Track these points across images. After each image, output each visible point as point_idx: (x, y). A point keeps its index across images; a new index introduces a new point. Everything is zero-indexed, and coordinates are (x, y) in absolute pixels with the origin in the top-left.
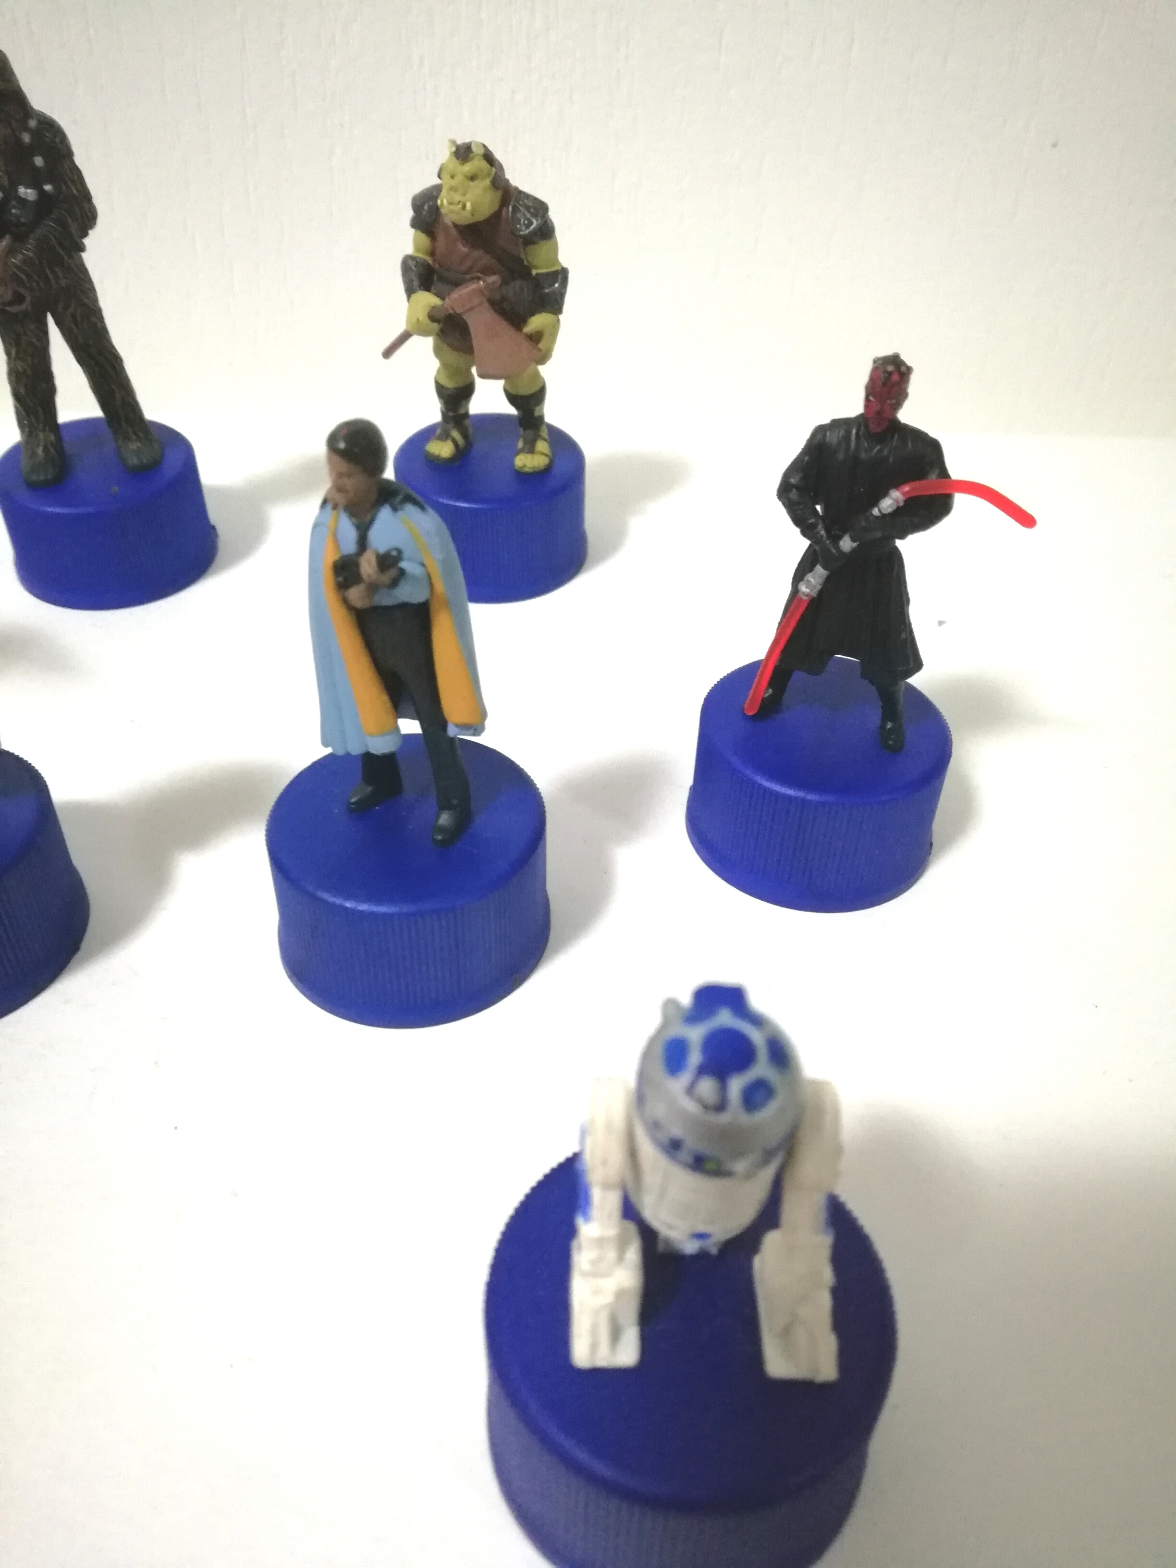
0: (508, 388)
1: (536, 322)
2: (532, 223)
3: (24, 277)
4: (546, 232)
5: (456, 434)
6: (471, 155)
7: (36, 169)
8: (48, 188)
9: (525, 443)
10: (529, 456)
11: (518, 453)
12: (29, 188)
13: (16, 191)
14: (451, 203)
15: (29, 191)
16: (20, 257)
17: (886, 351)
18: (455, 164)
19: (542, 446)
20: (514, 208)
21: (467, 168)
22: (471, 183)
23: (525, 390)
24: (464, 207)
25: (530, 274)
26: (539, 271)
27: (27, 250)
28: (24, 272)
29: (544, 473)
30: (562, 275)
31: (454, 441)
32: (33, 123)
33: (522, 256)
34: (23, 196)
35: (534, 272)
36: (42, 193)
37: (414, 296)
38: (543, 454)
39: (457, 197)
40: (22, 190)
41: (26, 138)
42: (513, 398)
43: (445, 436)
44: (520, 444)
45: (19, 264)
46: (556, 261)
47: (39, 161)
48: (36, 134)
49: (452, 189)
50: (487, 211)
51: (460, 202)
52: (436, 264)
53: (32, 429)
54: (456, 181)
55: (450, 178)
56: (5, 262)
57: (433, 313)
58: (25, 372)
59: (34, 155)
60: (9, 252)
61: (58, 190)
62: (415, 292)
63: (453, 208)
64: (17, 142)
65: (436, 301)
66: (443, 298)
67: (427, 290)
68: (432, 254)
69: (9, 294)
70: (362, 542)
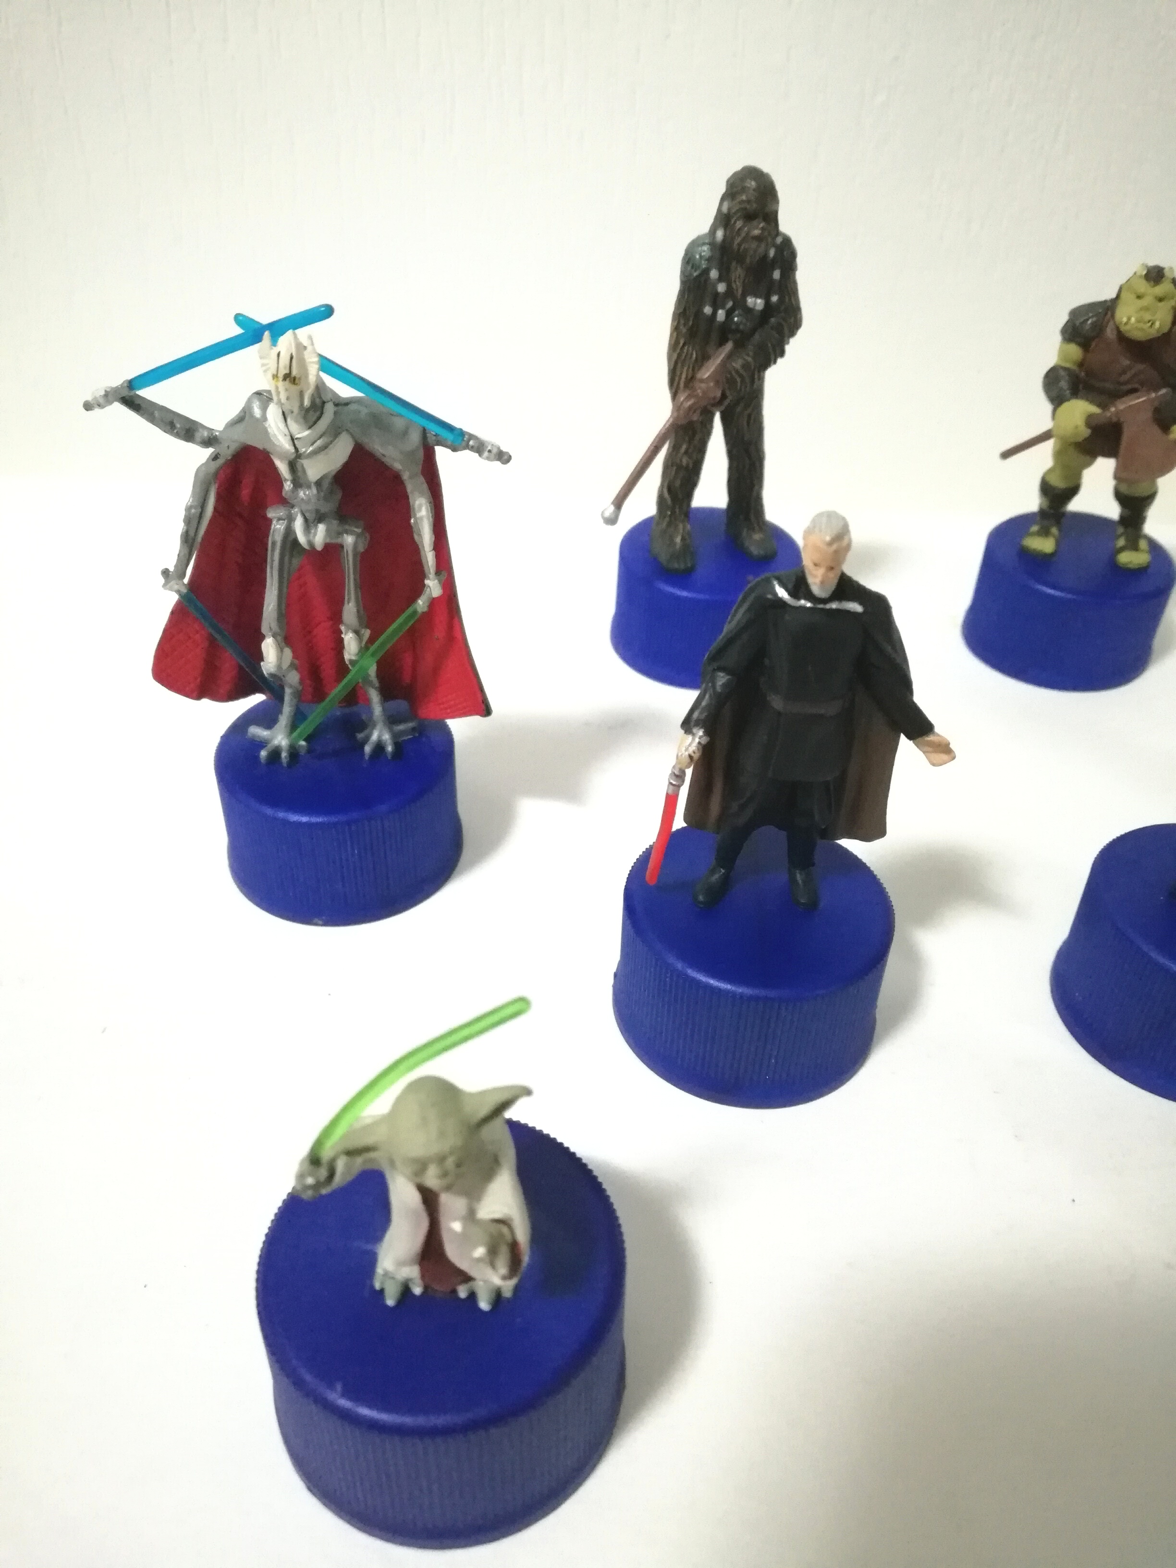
0: (1124, 489)
5: (1054, 530)
6: (1165, 277)
7: (772, 281)
8: (774, 298)
9: (1127, 540)
10: (1133, 555)
11: (1122, 549)
12: (759, 299)
13: (745, 301)
14: (1138, 321)
15: (758, 301)
16: (741, 361)
18: (1143, 286)
19: (1143, 544)
21: (1159, 290)
22: (1160, 304)
23: (1140, 490)
24: (1153, 324)
27: (748, 355)
28: (741, 376)
29: (1141, 572)
31: (1054, 536)
32: (779, 240)
34: (751, 305)
36: (768, 303)
37: (1066, 406)
38: (1145, 551)
39: (1147, 316)
40: (750, 301)
41: (772, 253)
42: (1120, 496)
43: (1044, 532)
44: (1121, 542)
45: (739, 368)
47: (777, 275)
48: (779, 250)
49: (1146, 309)
50: (1166, 329)
51: (1149, 321)
52: (1083, 374)
53: (673, 519)
54: (1145, 302)
55: (1135, 297)
56: (724, 364)
57: (1090, 421)
58: (687, 468)
59: (773, 269)
60: (730, 356)
61: (781, 300)
62: (1068, 400)
63: (1141, 325)
64: (765, 256)
65: (1094, 409)
66: (1103, 406)
67: (1077, 398)
68: (1081, 365)
69: (719, 394)
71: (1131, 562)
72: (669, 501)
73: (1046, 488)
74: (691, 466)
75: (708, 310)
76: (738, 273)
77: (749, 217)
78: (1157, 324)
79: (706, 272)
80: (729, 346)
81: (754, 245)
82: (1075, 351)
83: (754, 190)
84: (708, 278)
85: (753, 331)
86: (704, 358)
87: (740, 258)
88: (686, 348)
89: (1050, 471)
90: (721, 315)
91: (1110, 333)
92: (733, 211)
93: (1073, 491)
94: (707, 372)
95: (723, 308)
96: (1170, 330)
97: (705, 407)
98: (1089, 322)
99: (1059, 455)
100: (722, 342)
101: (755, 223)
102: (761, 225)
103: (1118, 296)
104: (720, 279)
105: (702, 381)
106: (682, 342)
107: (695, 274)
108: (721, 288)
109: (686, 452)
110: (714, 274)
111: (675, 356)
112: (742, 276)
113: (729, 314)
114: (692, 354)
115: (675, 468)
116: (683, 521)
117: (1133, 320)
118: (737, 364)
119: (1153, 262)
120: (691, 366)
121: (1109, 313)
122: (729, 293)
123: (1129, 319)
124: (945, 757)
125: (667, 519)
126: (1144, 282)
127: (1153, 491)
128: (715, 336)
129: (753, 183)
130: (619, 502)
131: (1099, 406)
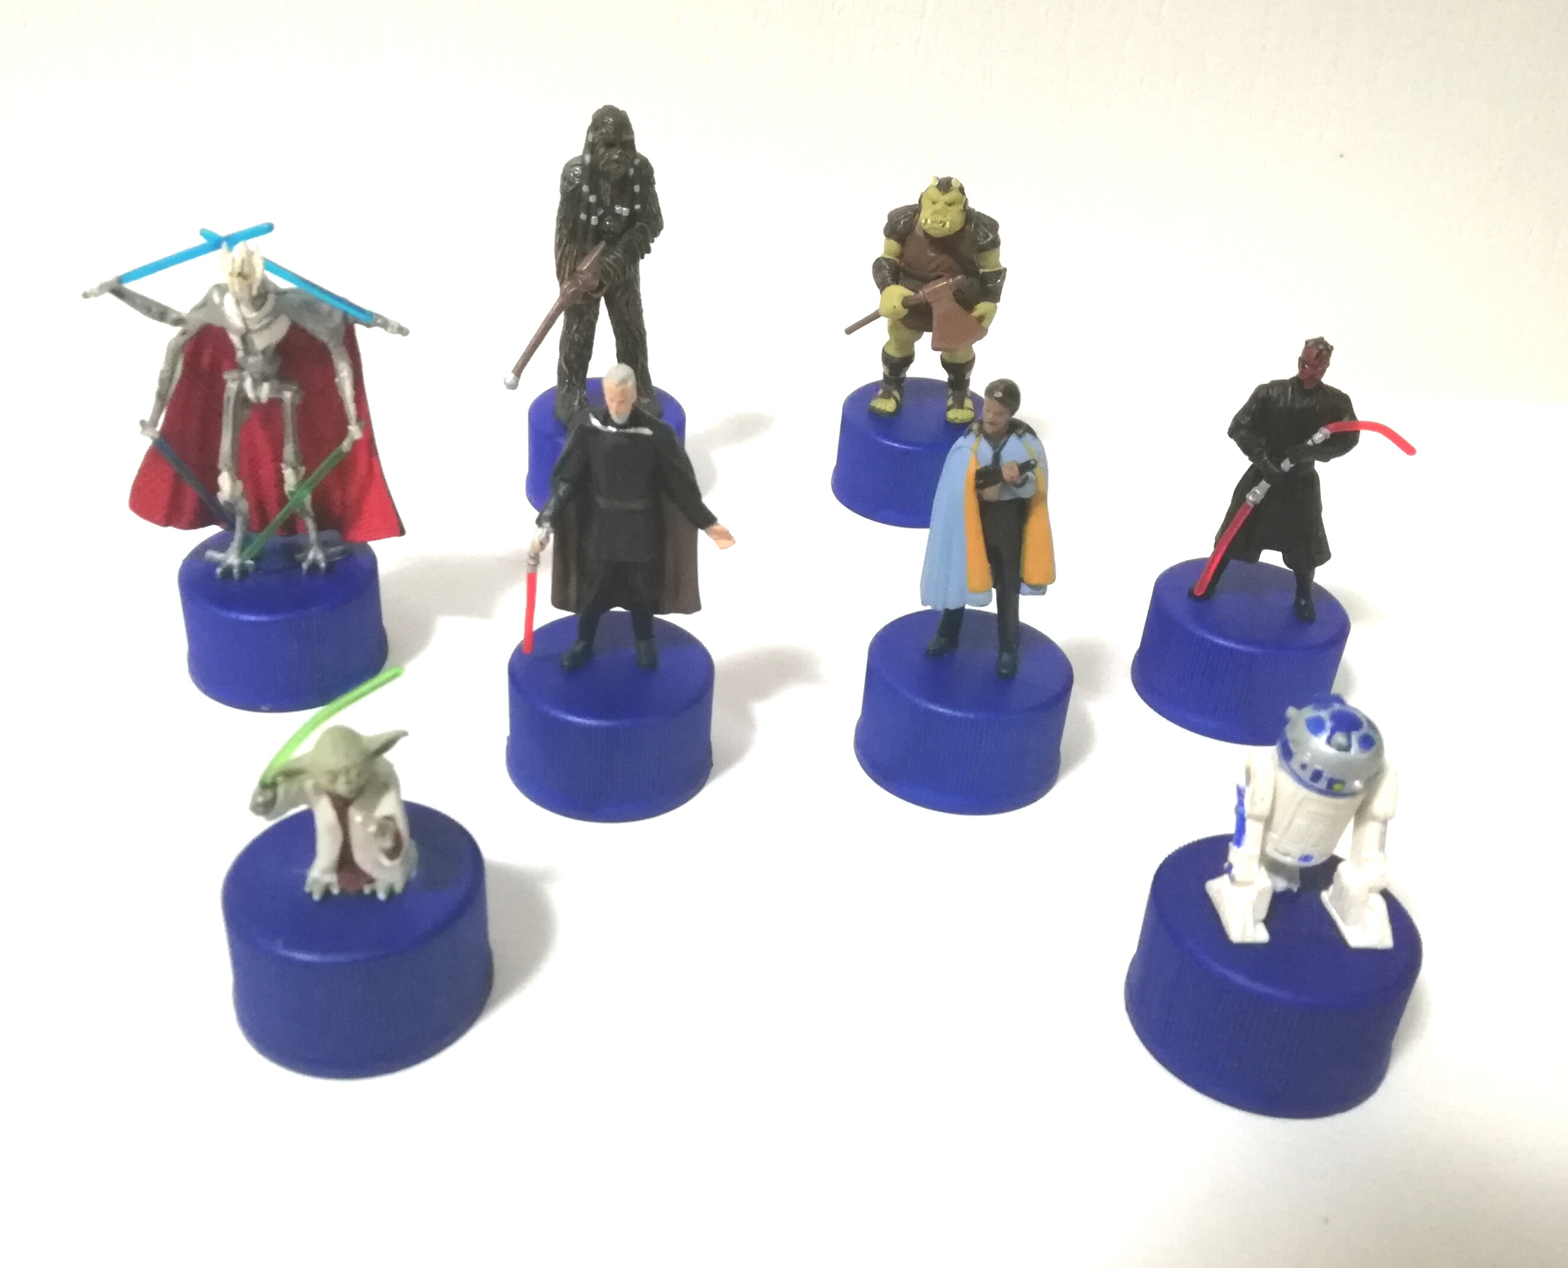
0: (948, 359)
1: (982, 308)
2: (989, 236)
3: (611, 271)
4: (995, 243)
5: (896, 393)
6: (952, 188)
7: (635, 193)
8: (637, 207)
9: (956, 398)
10: (960, 411)
11: (949, 408)
12: (624, 207)
13: (614, 209)
14: (932, 222)
15: (624, 209)
16: (612, 257)
17: (1314, 335)
18: (936, 194)
19: (968, 403)
20: (976, 225)
21: (947, 197)
22: (949, 208)
23: (960, 358)
24: (944, 224)
25: (978, 273)
26: (987, 270)
27: (618, 252)
30: (1001, 274)
31: (895, 398)
32: (637, 162)
33: (975, 259)
34: (618, 212)
35: (981, 271)
36: (632, 211)
37: (888, 290)
38: (969, 409)
39: (940, 218)
40: (618, 208)
41: (632, 171)
42: (946, 365)
43: (887, 395)
44: (950, 402)
45: (611, 262)
46: (999, 264)
47: (637, 189)
48: (638, 169)
49: (936, 212)
50: (958, 228)
51: (941, 222)
52: (903, 264)
53: (571, 386)
54: (939, 206)
55: (931, 202)
56: (599, 260)
57: (906, 302)
58: (579, 343)
59: (634, 184)
60: (604, 253)
61: (643, 207)
62: (889, 285)
63: (935, 225)
64: (626, 175)
65: (908, 293)
66: (915, 290)
67: (897, 284)
68: (901, 256)
69: (597, 283)
70: (997, 457)
71: (957, 418)
73: (886, 359)
74: (582, 342)
75: (583, 216)
76: (606, 186)
77: (610, 145)
78: (948, 224)
79: (580, 186)
80: (602, 245)
81: (615, 166)
82: (894, 245)
83: (611, 125)
84: (581, 193)
85: (623, 233)
86: (583, 254)
87: (606, 175)
88: (569, 245)
89: (888, 343)
90: (594, 220)
91: (918, 232)
92: (596, 141)
93: (908, 360)
94: (585, 266)
95: (596, 215)
96: (962, 230)
97: (586, 294)
98: (902, 222)
99: (892, 329)
100: (596, 243)
101: (614, 149)
102: (619, 151)
103: (920, 201)
104: (591, 192)
105: (581, 273)
106: (564, 241)
107: (571, 188)
108: (592, 199)
109: (577, 330)
110: (585, 188)
111: (560, 252)
112: (609, 189)
113: (601, 219)
114: (573, 252)
115: (569, 343)
116: (579, 388)
117: (929, 221)
118: (610, 259)
119: (943, 175)
120: (573, 261)
121: (917, 214)
122: (600, 203)
123: (926, 221)
125: (566, 386)
126: (937, 191)
127: (970, 359)
128: (590, 237)
129: (611, 120)
130: (518, 371)
131: (912, 290)
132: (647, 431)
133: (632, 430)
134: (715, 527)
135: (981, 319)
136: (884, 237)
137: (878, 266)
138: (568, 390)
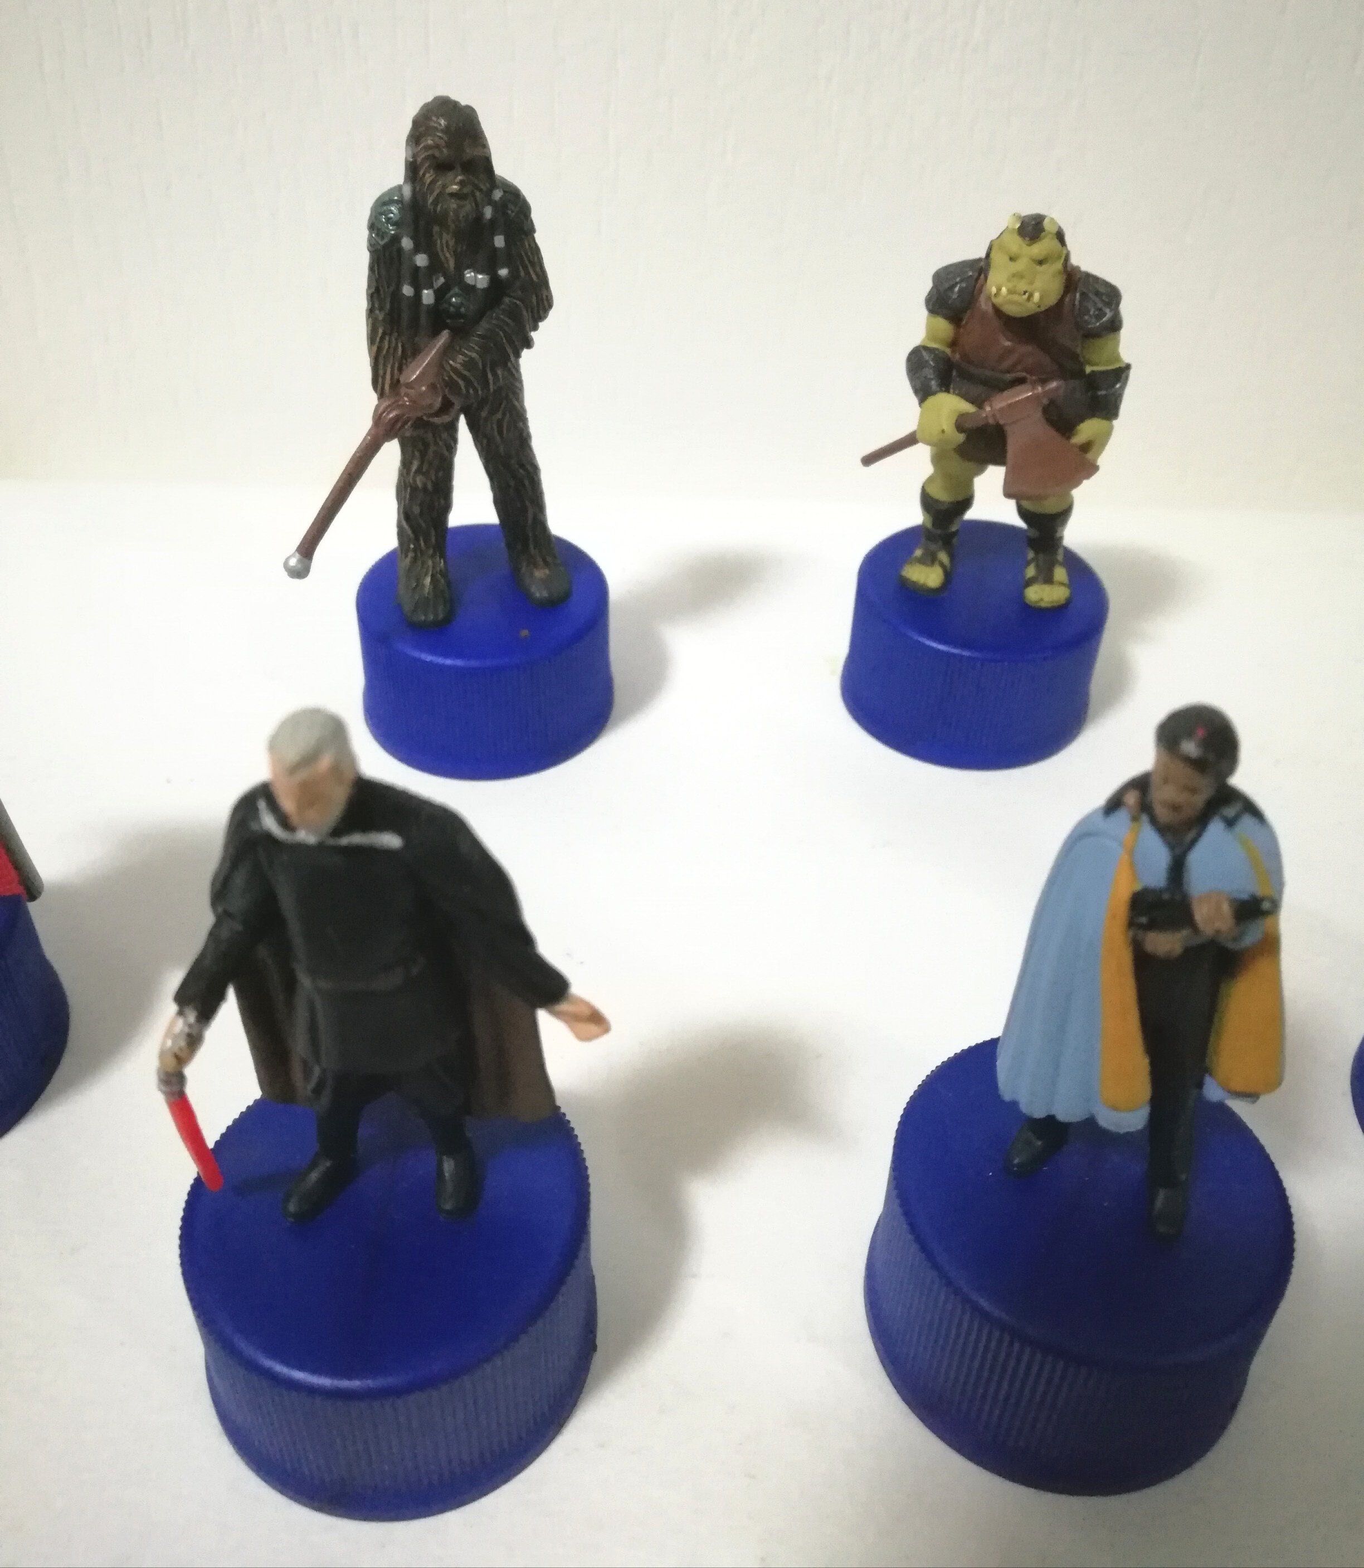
0: (1027, 505)
1: (1088, 429)
2: (1105, 314)
3: (461, 383)
4: (1115, 326)
5: (943, 557)
6: (1043, 234)
7: (495, 250)
8: (503, 272)
9: (1037, 569)
10: (1047, 588)
11: (1029, 583)
12: (480, 273)
13: (462, 276)
14: (1010, 292)
15: (480, 276)
16: (460, 358)
18: (1016, 244)
19: (1060, 574)
20: (1083, 295)
21: (1038, 249)
22: (1038, 267)
23: (1050, 506)
24: (1031, 296)
25: (1083, 371)
26: (1096, 368)
27: (471, 349)
28: (464, 378)
29: (1058, 611)
30: (1121, 373)
31: (942, 565)
32: (497, 195)
33: (1078, 350)
34: (471, 282)
35: (1088, 369)
36: (495, 281)
37: (931, 400)
38: (1062, 584)
39: (1022, 286)
40: (469, 275)
41: (488, 212)
42: (1023, 509)
43: (930, 559)
44: (1031, 572)
45: (458, 366)
46: (1118, 358)
47: (499, 241)
48: (501, 208)
49: (1019, 276)
50: (1052, 300)
51: (1025, 293)
52: (957, 356)
53: (419, 554)
54: (1021, 265)
55: (1007, 258)
56: (440, 363)
57: (961, 424)
58: (425, 488)
59: (493, 234)
60: (447, 351)
61: (514, 274)
62: (934, 393)
63: (1015, 298)
64: (480, 216)
65: (966, 407)
66: (978, 402)
67: (947, 391)
68: (953, 344)
69: (438, 402)
70: (1177, 869)
71: (1042, 600)
72: (409, 532)
73: (927, 502)
74: (430, 486)
75: (407, 290)
76: (445, 241)
77: (442, 167)
78: (1037, 296)
79: (396, 239)
80: (445, 336)
81: (453, 205)
82: (944, 326)
83: (442, 131)
84: (400, 250)
85: (481, 315)
86: (413, 352)
87: (441, 220)
88: (387, 338)
89: (930, 480)
90: (428, 296)
91: (983, 305)
92: (419, 160)
93: (966, 499)
94: (414, 373)
95: (430, 286)
96: (1060, 302)
97: (420, 419)
98: (957, 289)
99: (937, 459)
100: (435, 333)
101: (450, 175)
102: (460, 178)
103: (988, 255)
104: (417, 250)
105: (409, 385)
106: (380, 331)
107: (382, 243)
108: (421, 260)
109: (419, 471)
110: (407, 243)
111: (375, 348)
112: (452, 243)
113: (440, 294)
114: (396, 349)
115: (409, 490)
117: (1004, 290)
118: (457, 362)
119: (1029, 210)
120: (396, 365)
121: (982, 276)
122: (436, 266)
123: (999, 290)
124: (593, 1028)
126: (1018, 239)
127: (1064, 507)
128: (423, 323)
129: (443, 122)
130: (308, 548)
131: (972, 401)
132: (391, 841)
133: (357, 839)
134: (564, 1007)
135: (1086, 447)
136: (924, 313)
137: (916, 361)
138: (415, 560)
